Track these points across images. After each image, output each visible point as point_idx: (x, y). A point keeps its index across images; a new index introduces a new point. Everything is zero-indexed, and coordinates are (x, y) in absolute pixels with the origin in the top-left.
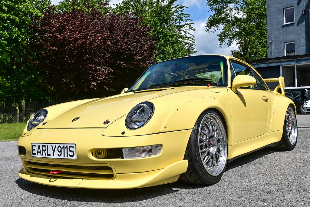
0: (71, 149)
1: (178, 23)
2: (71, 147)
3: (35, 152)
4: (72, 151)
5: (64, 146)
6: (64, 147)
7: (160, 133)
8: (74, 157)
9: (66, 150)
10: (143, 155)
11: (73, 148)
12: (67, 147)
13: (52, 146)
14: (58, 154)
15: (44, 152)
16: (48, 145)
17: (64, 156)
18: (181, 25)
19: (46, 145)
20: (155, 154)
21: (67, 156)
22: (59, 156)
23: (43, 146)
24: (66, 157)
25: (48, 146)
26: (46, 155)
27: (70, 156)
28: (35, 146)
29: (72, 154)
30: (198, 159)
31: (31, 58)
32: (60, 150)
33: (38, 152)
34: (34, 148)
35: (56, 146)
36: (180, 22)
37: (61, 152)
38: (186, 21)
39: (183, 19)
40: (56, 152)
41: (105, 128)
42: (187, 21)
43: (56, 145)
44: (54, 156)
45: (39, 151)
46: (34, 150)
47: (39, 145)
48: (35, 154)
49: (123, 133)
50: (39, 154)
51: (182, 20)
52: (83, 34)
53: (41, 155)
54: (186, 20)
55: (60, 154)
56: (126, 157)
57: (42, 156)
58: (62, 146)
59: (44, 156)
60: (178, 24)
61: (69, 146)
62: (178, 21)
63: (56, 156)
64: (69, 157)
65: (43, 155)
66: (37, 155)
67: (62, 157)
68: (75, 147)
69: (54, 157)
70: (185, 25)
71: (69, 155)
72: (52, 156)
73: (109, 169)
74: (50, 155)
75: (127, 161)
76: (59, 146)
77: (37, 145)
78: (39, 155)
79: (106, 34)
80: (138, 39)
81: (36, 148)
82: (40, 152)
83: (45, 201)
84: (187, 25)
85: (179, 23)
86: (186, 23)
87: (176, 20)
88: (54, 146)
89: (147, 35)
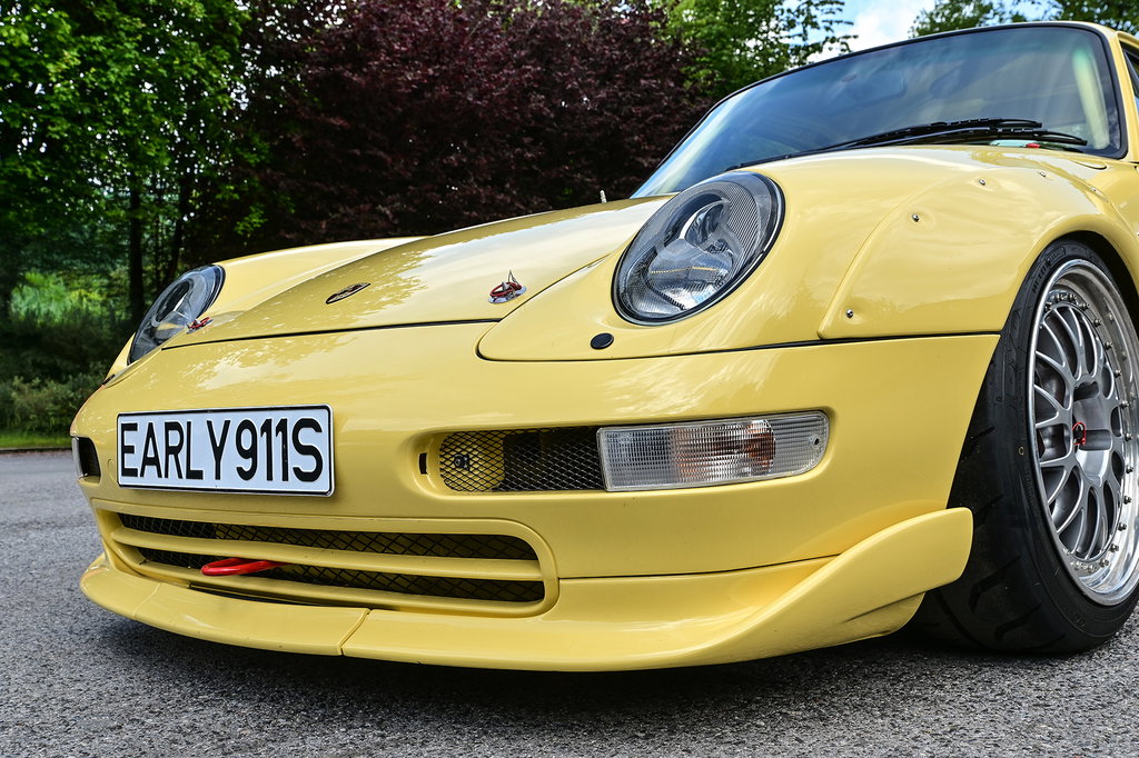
0: (307, 437)
1: (800, 35)
2: (303, 423)
3: (133, 461)
4: (309, 451)
5: (268, 422)
6: (267, 426)
7: (823, 341)
8: (322, 484)
9: (277, 441)
10: (721, 467)
11: (318, 429)
12: (282, 426)
13: (209, 423)
14: (240, 470)
15: (172, 457)
16: (189, 418)
17: (270, 477)
18: (810, 42)
19: (182, 420)
20: (792, 466)
21: (285, 478)
22: (246, 475)
23: (170, 426)
24: (278, 484)
25: (189, 424)
26: (180, 476)
27: (303, 476)
28: (133, 427)
29: (308, 464)
30: (1026, 505)
31: (252, 161)
32: (247, 445)
33: (147, 461)
34: (131, 438)
35: (227, 423)
36: (805, 31)
37: (251, 453)
38: (827, 29)
39: (819, 20)
40: (231, 458)
41: (498, 320)
42: (834, 26)
43: (227, 416)
44: (218, 477)
45: (151, 454)
46: (130, 450)
47: (151, 425)
48: (132, 472)
49: (602, 341)
50: (151, 470)
51: (815, 25)
52: (444, 68)
53: (160, 476)
54: (828, 24)
55: (247, 465)
56: (619, 481)
57: (163, 482)
58: (258, 420)
59: (173, 480)
60: (799, 41)
61: (293, 419)
62: (799, 29)
63: (230, 480)
64: (295, 484)
65: (166, 476)
66: (142, 475)
67: (259, 482)
68: (324, 426)
69: (220, 485)
70: (824, 43)
71: (297, 471)
72: (208, 482)
73: (519, 550)
74: (198, 475)
75: (624, 503)
76: (247, 425)
77: (142, 423)
78: (151, 477)
79: (530, 70)
80: (648, 90)
81: (136, 439)
82: (155, 461)
83: (171, 725)
84: (833, 40)
85: (804, 36)
86: (830, 34)
87: (791, 24)
88: (218, 422)
89: (684, 77)
